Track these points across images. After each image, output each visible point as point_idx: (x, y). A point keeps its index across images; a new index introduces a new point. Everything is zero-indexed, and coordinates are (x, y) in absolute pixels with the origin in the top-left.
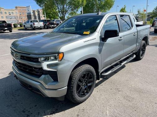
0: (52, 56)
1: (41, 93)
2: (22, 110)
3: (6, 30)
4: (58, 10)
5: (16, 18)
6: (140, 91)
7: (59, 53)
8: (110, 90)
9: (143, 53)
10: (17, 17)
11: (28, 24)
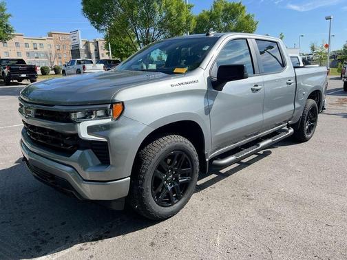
0: (100, 109)
1: (75, 191)
2: (33, 230)
3: (24, 78)
4: (136, 39)
5: (49, 56)
6: (297, 202)
7: (113, 103)
8: (230, 197)
9: (312, 128)
10: (51, 54)
11: (71, 67)
